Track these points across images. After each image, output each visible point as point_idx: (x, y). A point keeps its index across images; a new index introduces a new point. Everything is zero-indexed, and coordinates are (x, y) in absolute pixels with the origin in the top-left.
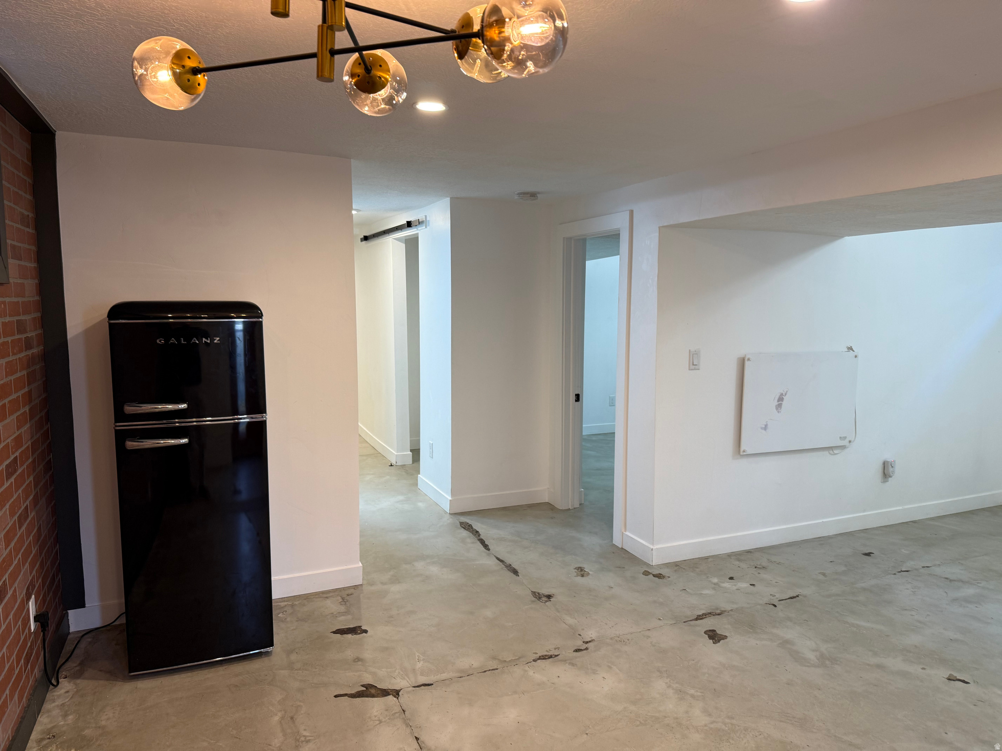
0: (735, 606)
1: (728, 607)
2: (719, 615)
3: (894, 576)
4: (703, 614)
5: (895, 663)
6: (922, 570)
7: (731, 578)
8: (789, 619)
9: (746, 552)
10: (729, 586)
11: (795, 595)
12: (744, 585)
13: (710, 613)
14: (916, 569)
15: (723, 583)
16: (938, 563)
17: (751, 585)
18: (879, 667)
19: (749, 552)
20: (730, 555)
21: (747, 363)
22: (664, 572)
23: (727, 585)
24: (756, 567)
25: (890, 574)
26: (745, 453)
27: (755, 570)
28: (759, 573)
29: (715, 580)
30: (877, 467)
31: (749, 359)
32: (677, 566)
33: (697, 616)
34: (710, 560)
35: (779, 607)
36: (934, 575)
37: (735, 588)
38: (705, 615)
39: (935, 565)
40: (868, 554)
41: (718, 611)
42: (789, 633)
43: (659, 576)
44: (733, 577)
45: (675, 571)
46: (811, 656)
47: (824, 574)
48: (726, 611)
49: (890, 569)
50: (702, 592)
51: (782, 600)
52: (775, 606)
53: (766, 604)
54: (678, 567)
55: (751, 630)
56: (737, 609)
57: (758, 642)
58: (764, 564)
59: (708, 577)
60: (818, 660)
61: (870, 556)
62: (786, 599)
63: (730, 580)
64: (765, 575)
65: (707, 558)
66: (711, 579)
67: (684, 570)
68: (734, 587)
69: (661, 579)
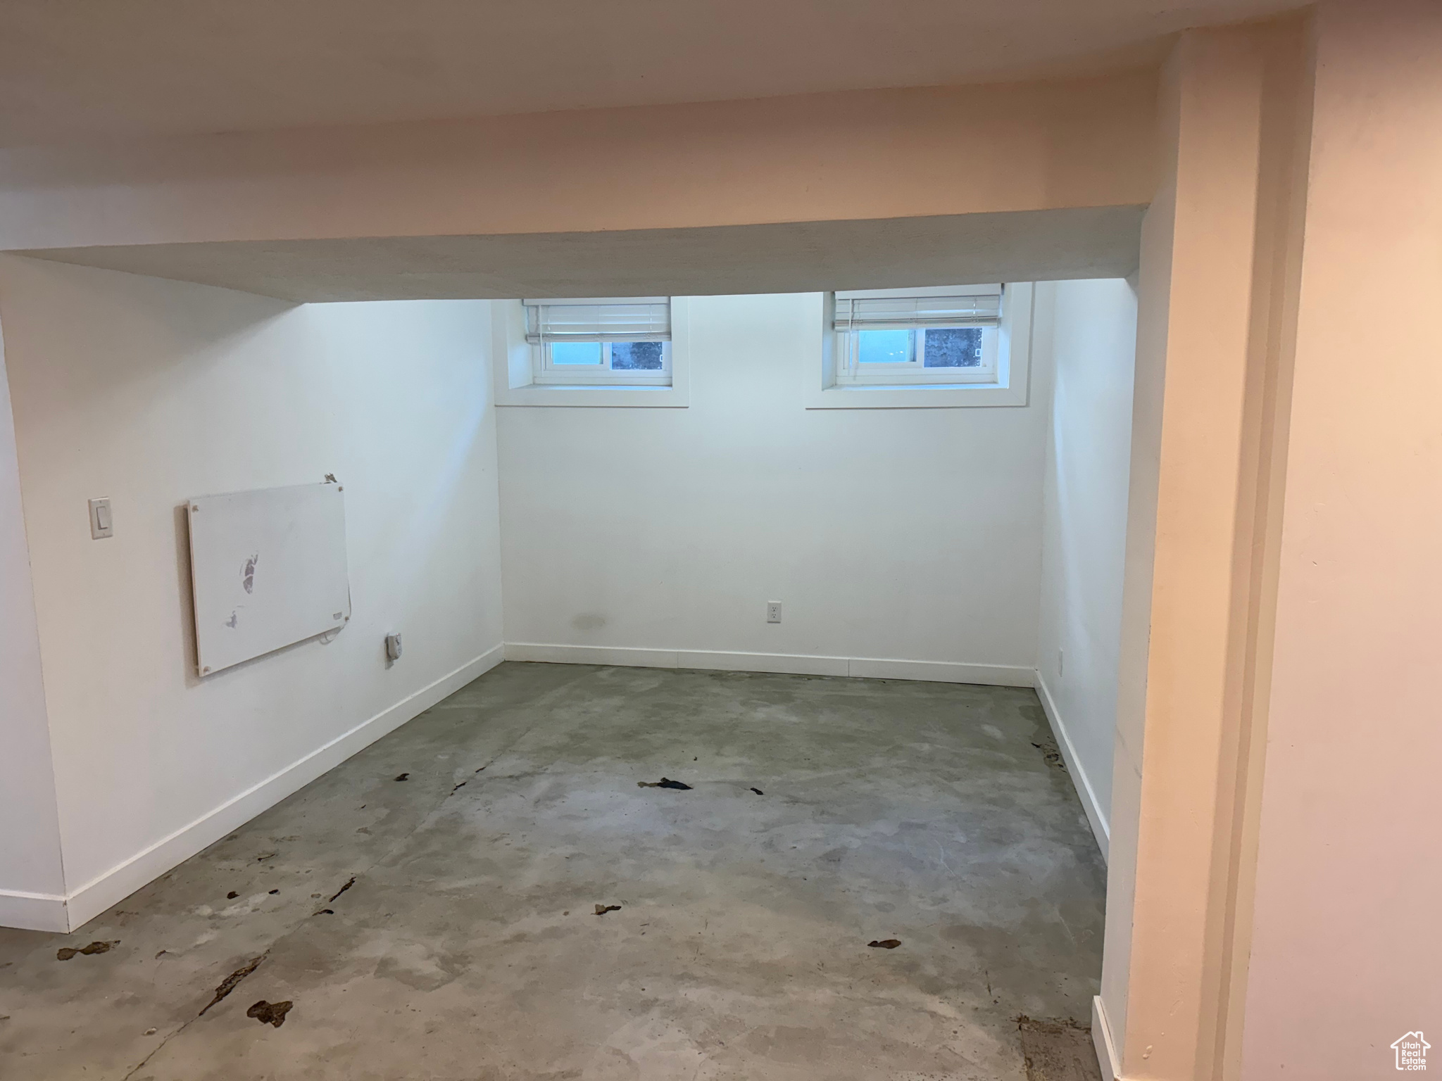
0: (269, 942)
1: (259, 948)
2: (253, 969)
3: (453, 797)
4: (226, 983)
5: (532, 922)
6: (479, 776)
7: (232, 895)
8: (364, 924)
9: (228, 840)
10: (238, 910)
11: (348, 882)
12: (260, 898)
13: (235, 975)
14: (472, 778)
15: (224, 909)
16: (489, 759)
17: (271, 893)
18: (520, 938)
19: (231, 837)
20: (205, 855)
21: (193, 516)
22: (100, 935)
23: (232, 909)
24: (260, 859)
25: (446, 797)
26: (207, 673)
27: (261, 864)
28: (272, 868)
29: (206, 910)
30: (379, 648)
31: (195, 509)
32: (118, 914)
33: (217, 990)
34: (175, 877)
35: (337, 911)
36: (495, 778)
37: (248, 909)
38: (230, 982)
39: (488, 764)
40: (403, 778)
41: (248, 965)
42: (379, 946)
43: (96, 948)
44: (234, 892)
45: (123, 924)
46: (430, 968)
47: (365, 831)
48: (258, 958)
49: (442, 789)
50: (198, 943)
51: (335, 897)
52: (330, 912)
53: (315, 914)
54: (122, 915)
55: (321, 971)
56: (274, 945)
57: (344, 986)
58: (271, 848)
59: (190, 911)
60: (443, 969)
61: (406, 779)
62: (339, 894)
63: (233, 899)
64: (284, 868)
65: (167, 877)
66: (197, 912)
67: (137, 916)
68: (245, 908)
69: (104, 951)
